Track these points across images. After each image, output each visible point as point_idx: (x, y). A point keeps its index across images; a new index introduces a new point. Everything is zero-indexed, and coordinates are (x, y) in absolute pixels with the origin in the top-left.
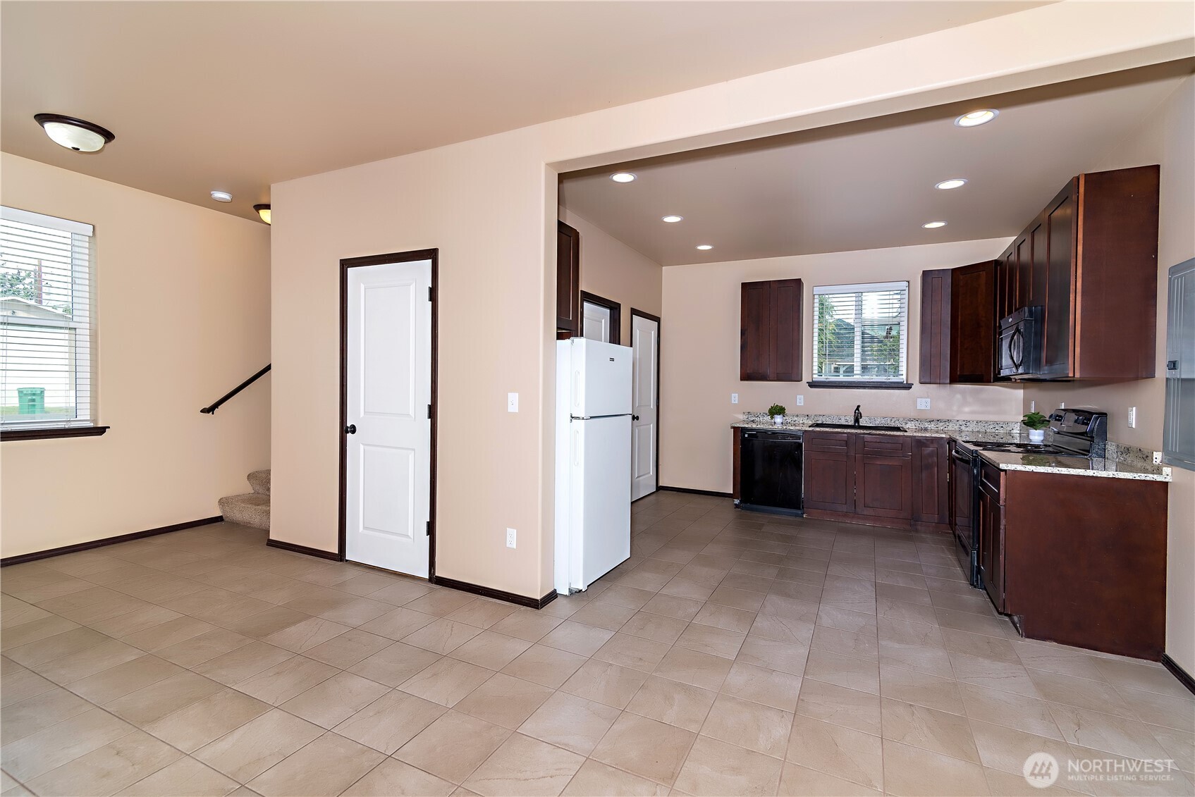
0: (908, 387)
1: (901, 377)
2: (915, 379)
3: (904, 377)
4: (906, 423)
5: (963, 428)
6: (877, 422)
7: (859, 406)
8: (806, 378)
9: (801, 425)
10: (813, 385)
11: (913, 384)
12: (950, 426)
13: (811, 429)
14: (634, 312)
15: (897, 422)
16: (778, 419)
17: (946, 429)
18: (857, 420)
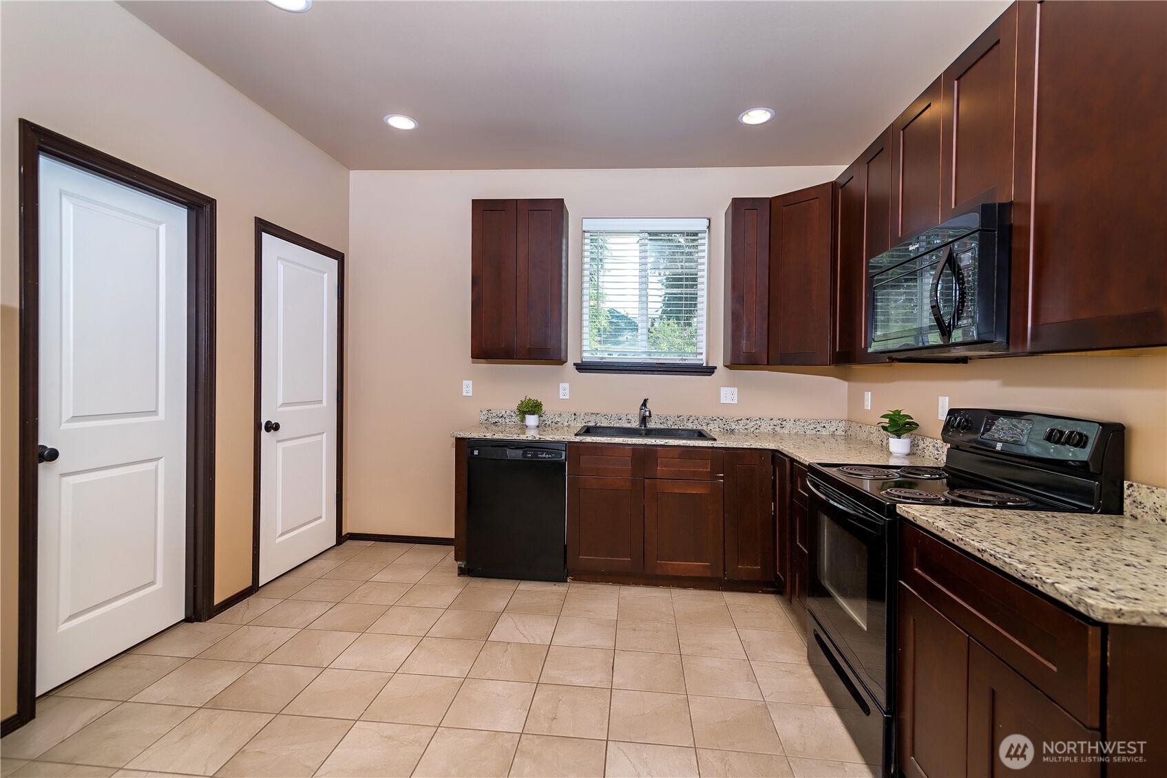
0: (709, 371)
1: (699, 357)
2: (719, 361)
3: (704, 357)
4: (708, 424)
5: (778, 428)
6: (670, 423)
7: (645, 401)
8: (572, 359)
9: (566, 429)
10: (583, 367)
11: (716, 368)
12: (763, 426)
13: (578, 439)
14: (262, 226)
15: (696, 422)
16: (532, 420)
17: (758, 431)
18: (644, 420)
